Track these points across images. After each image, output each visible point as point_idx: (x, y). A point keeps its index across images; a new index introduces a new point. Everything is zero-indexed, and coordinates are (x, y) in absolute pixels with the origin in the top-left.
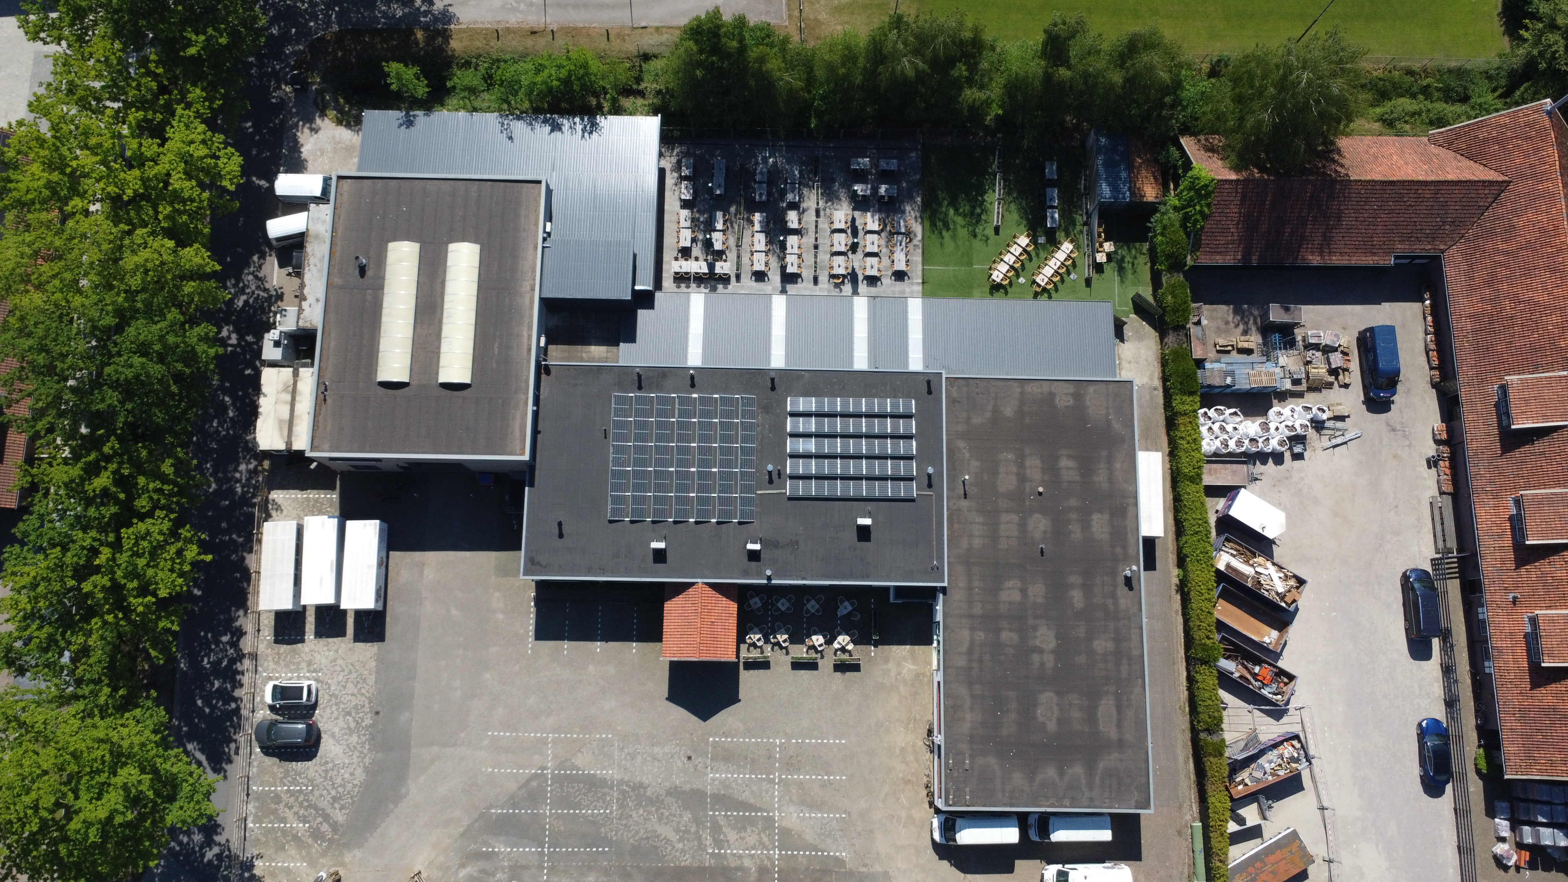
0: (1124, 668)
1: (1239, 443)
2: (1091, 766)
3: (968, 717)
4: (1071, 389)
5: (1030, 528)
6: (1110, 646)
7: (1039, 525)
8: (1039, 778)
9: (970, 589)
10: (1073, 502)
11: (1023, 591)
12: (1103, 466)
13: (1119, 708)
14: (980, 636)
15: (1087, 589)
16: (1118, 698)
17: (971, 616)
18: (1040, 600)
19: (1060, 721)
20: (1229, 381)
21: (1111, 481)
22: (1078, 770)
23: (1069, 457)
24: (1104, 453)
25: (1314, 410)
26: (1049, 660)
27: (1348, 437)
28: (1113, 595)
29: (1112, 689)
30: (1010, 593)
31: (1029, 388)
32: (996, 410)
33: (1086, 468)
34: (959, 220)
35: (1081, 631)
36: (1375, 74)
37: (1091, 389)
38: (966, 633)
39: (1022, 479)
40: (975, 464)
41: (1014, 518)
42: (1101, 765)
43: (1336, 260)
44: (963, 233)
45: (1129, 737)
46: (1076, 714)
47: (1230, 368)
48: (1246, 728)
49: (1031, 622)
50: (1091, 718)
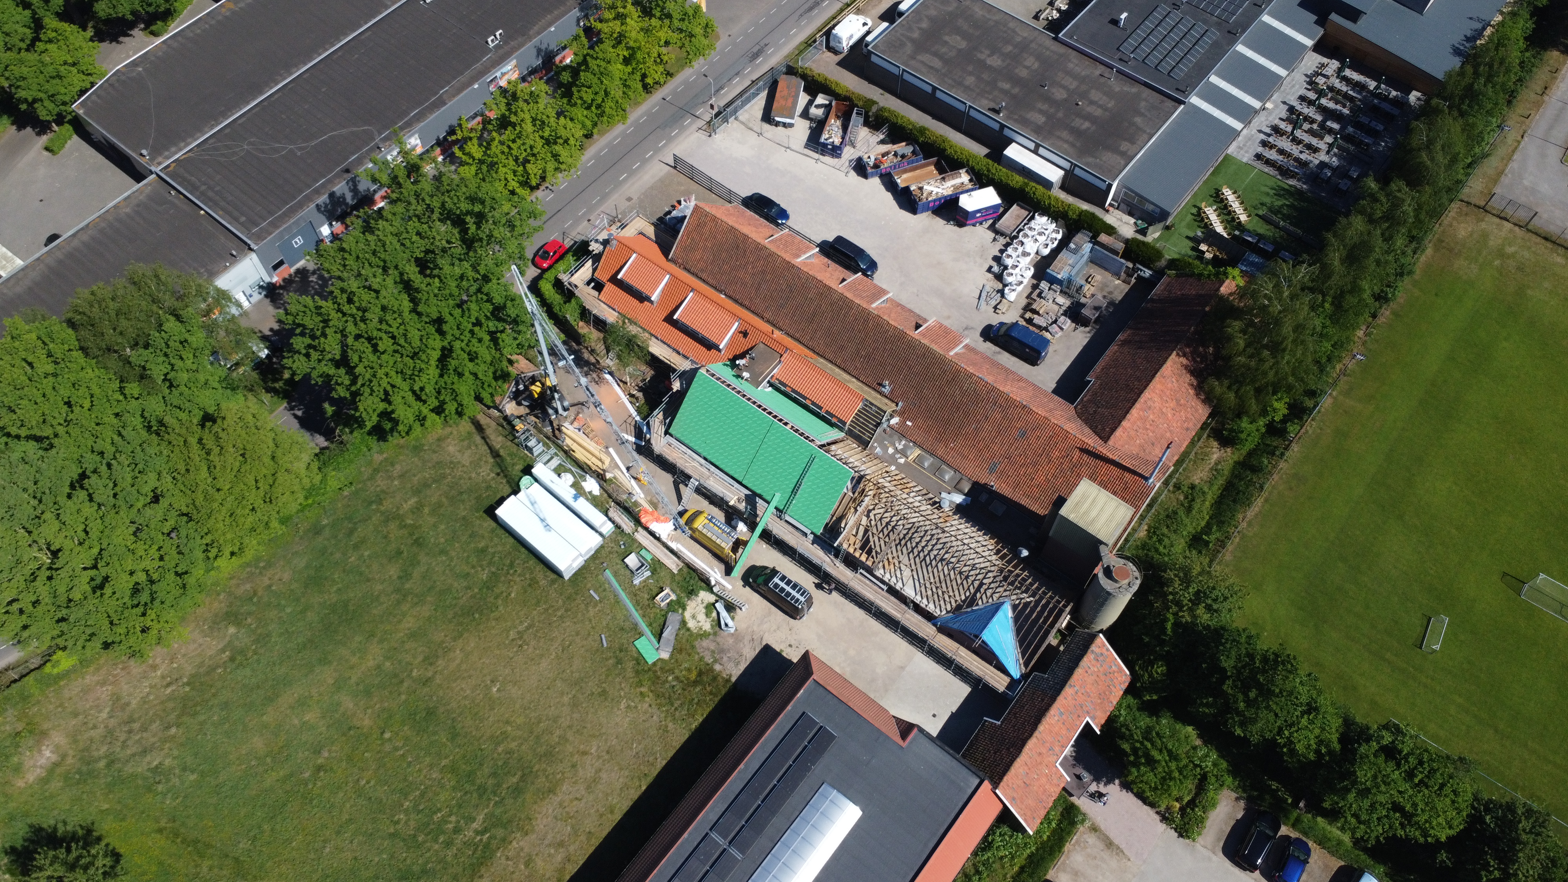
0: (950, 81)
1: (1026, 236)
2: (913, 41)
3: (981, 13)
4: (1131, 153)
5: (1061, 90)
6: (967, 83)
7: (1060, 94)
8: (926, 20)
9: (1048, 49)
10: (1060, 115)
11: (1028, 68)
12: (1071, 139)
13: (931, 68)
14: (1019, 39)
15: (1005, 92)
16: (937, 70)
17: (1032, 41)
18: (1017, 71)
19: (946, 43)
20: (1072, 246)
21: (1059, 138)
22: (916, 35)
23: (1088, 129)
24: (1078, 144)
25: (1017, 288)
26: (982, 57)
27: (983, 302)
28: (993, 100)
29: (945, 72)
30: (1031, 62)
31: (1145, 136)
32: (1142, 115)
33: (1075, 132)
34: (1280, 203)
35: (985, 76)
37: (1123, 162)
38: (1025, 35)
39: (1092, 103)
40: (1117, 89)
41: (1072, 87)
42: (909, 44)
43: (1113, 348)
44: (1267, 200)
45: (913, 62)
46: (944, 50)
47: (1079, 255)
48: (858, 145)
49: (1008, 61)
50: (936, 54)
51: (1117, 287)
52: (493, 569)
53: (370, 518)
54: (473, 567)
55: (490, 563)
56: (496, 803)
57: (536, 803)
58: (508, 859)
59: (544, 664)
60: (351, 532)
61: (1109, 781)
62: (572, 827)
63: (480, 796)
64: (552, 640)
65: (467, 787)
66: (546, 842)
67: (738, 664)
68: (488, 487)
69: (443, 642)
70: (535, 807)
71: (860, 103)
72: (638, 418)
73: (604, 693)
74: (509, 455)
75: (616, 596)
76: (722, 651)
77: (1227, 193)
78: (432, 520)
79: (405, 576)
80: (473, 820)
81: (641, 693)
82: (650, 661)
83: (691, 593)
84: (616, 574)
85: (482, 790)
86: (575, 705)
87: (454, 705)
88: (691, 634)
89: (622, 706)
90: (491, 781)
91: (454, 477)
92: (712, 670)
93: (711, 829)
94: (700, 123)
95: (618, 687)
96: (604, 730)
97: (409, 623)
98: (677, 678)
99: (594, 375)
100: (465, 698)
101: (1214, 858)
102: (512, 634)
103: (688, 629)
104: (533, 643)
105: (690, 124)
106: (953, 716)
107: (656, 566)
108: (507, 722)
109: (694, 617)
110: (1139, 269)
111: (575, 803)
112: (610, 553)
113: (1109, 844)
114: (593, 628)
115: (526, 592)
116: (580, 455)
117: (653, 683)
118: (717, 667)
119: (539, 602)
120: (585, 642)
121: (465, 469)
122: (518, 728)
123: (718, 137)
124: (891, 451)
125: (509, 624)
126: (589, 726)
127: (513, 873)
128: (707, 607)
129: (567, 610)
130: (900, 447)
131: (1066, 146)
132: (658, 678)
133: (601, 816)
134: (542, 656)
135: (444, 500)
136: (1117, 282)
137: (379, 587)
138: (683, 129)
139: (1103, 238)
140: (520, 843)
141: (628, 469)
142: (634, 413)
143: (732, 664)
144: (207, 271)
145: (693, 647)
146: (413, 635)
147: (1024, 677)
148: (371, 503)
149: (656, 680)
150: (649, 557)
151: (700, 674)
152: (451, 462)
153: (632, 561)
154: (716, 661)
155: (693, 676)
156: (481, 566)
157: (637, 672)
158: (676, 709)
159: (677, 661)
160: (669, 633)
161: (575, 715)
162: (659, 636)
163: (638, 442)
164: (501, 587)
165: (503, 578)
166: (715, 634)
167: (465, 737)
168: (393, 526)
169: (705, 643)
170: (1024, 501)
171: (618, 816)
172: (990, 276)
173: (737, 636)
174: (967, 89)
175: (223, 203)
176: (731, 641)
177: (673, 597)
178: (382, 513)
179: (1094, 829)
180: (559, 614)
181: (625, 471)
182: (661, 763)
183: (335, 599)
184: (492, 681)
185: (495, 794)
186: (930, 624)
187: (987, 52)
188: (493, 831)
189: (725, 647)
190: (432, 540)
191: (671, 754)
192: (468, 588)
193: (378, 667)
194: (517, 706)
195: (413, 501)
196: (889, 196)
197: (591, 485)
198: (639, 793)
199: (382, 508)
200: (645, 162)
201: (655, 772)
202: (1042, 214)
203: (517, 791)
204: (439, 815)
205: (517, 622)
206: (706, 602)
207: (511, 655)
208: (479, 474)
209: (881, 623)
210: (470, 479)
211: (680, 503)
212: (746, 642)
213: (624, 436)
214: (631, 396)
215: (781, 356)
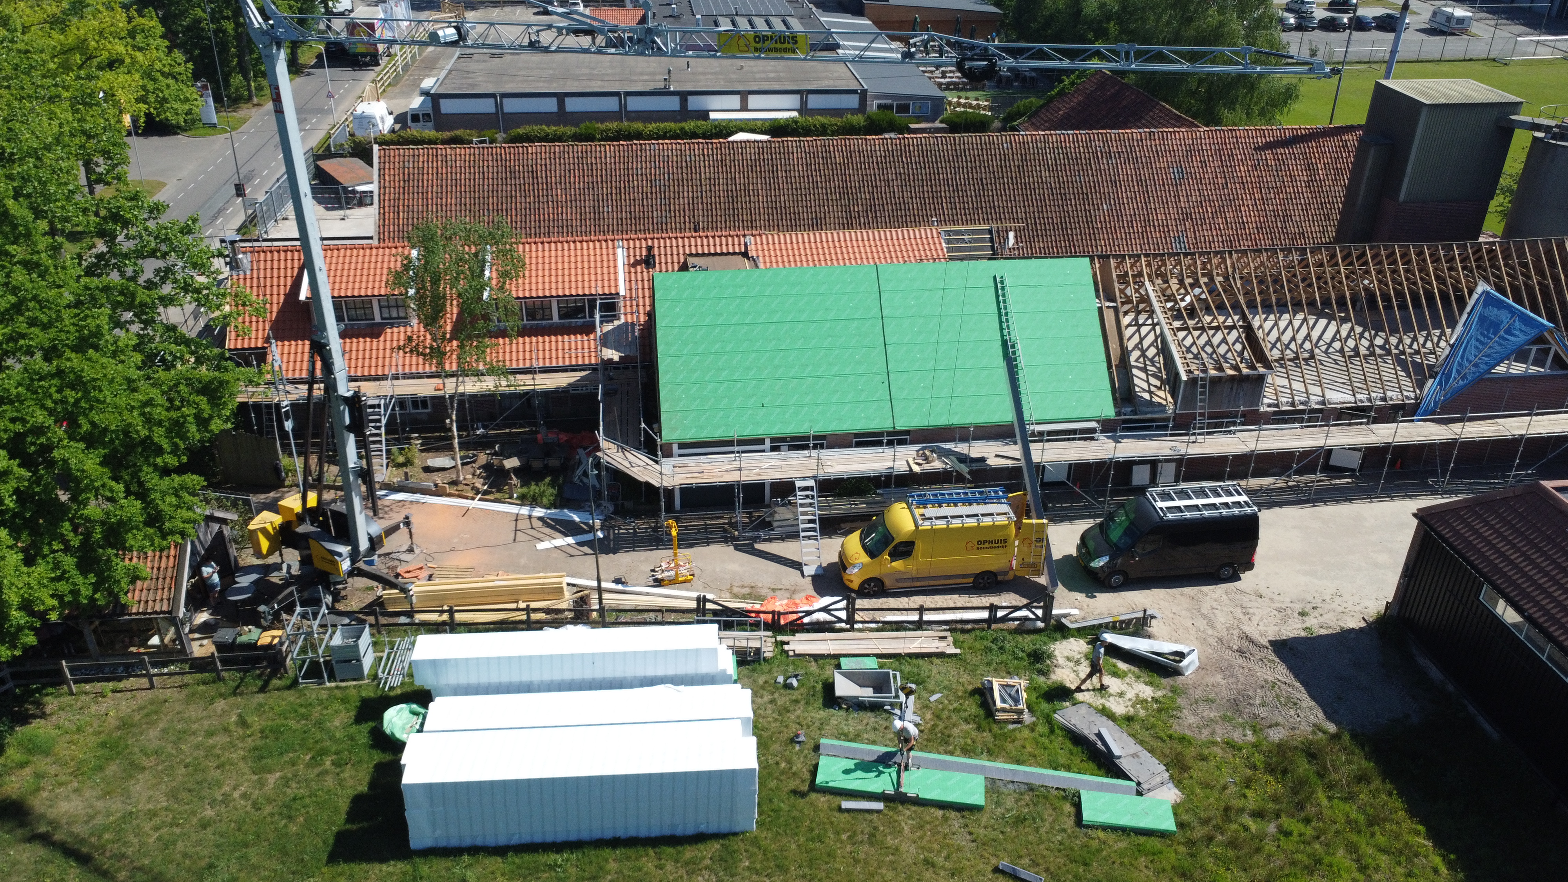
7: (711, 70)
13: (536, 87)
67: (1290, 702)
72: (539, 512)
76: (1235, 705)
82: (1168, 825)
83: (1037, 659)
88: (1147, 721)
92: (1281, 748)
98: (1258, 815)
103: (1129, 717)
107: (905, 666)
112: (781, 711)
114: (955, 872)
118: (1276, 735)
131: (775, 86)
132: (1232, 844)
141: (618, 581)
142: (525, 511)
143: (1285, 711)
145: (1186, 739)
149: (1236, 852)
150: (871, 664)
151: (1278, 772)
153: (849, 689)
154: (1256, 729)
155: (1276, 787)
159: (1205, 785)
162: (1107, 766)
163: (586, 537)
166: (1175, 686)
169: (1190, 718)
173: (1216, 659)
174: (602, 87)
176: (1219, 673)
177: (1022, 687)
181: (618, 585)
186: (1420, 424)
208: (226, 799)
209: (1338, 502)
210: (204, 825)
211: (797, 566)
212: (1240, 661)
213: (541, 546)
214: (486, 493)
215: (745, 254)
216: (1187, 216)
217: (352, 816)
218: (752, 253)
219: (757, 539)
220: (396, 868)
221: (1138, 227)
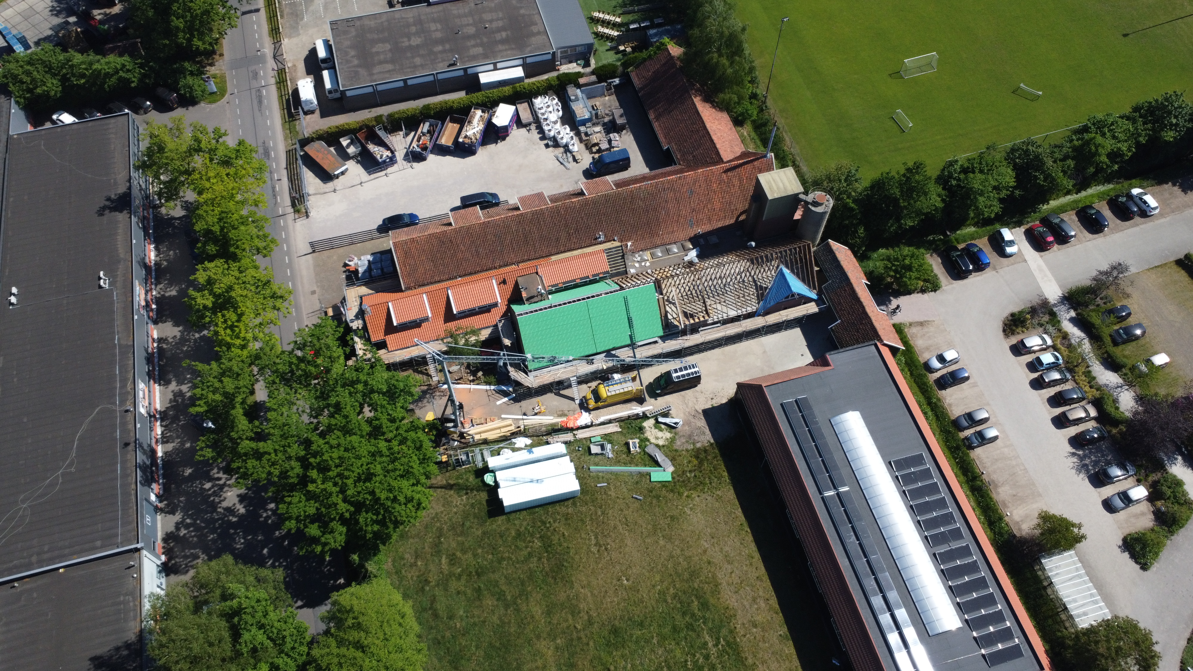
0: (409, 70)
1: (543, 114)
2: (358, 66)
3: (372, 23)
4: (542, 29)
5: (468, 27)
6: (419, 63)
7: (470, 30)
8: (349, 50)
9: (432, 13)
10: (485, 40)
11: (437, 30)
12: (507, 47)
13: (389, 71)
14: (411, 20)
15: (444, 52)
16: (394, 70)
17: (419, 16)
18: (434, 36)
19: (377, 52)
20: (573, 98)
21: (500, 51)
22: (356, 62)
23: (507, 35)
24: (513, 46)
25: (572, 142)
26: (407, 44)
27: (566, 164)
28: (443, 61)
29: (397, 67)
30: (434, 26)
31: (537, 16)
32: (520, 7)
33: (503, 42)
35: (422, 52)
36: (785, 148)
37: (545, 37)
38: (411, 15)
39: (491, 21)
40: (493, 5)
41: (471, 21)
42: (360, 70)
43: (656, 125)
45: (375, 77)
46: (382, 57)
47: (581, 99)
49: (422, 35)
50: (381, 63)
51: (609, 100)
52: (538, 536)
53: (434, 596)
54: (527, 547)
55: (532, 535)
56: (704, 623)
57: (719, 599)
58: (744, 636)
59: (629, 542)
60: (436, 616)
61: (890, 301)
62: (748, 586)
63: (694, 630)
64: (615, 528)
65: (682, 635)
66: (747, 607)
67: (704, 433)
68: (472, 505)
69: (568, 596)
70: (721, 600)
71: (374, 123)
72: (493, 387)
73: (672, 518)
74: (457, 479)
75: (612, 473)
76: (690, 436)
77: (596, 14)
78: (470, 555)
79: (500, 596)
80: (706, 643)
81: (687, 497)
82: (670, 479)
83: (641, 429)
84: (597, 465)
85: (690, 627)
86: (669, 539)
87: (618, 613)
88: (667, 447)
89: (689, 512)
90: (687, 619)
91: (446, 523)
92: (699, 449)
93: (821, 493)
94: (291, 216)
95: (674, 507)
96: (697, 532)
97: (537, 611)
98: (690, 471)
99: (438, 394)
100: (618, 604)
101: (954, 285)
102: (594, 549)
103: (663, 446)
104: (609, 541)
105: (285, 222)
106: (809, 346)
107: (607, 437)
108: (654, 586)
109: (657, 438)
110: (611, 83)
111: (733, 575)
112: (579, 458)
113: (921, 324)
114: (624, 499)
115: (569, 524)
116: (491, 436)
117: (685, 486)
118: (699, 445)
119: (582, 520)
120: (631, 510)
121: (445, 513)
122: (662, 582)
123: (312, 214)
124: (637, 265)
125: (585, 547)
126: (688, 539)
127: (755, 638)
128: (656, 427)
129: (601, 507)
130: (639, 259)
131: (509, 52)
132: (683, 481)
133: (751, 564)
134: (622, 540)
135: (459, 539)
136: (607, 98)
137: (495, 619)
138: (285, 228)
139: (582, 81)
140: (739, 623)
141: (525, 414)
142: (488, 387)
143: (702, 437)
144: (126, 594)
145: (676, 451)
146: (549, 613)
147: (819, 294)
148: (423, 590)
149: (685, 483)
150: (599, 439)
151: (697, 457)
152: (433, 518)
153: (595, 449)
154: (694, 444)
155: (696, 462)
156: (530, 542)
157: (672, 491)
158: (710, 483)
159: (679, 465)
160: (660, 457)
161: (676, 543)
162: (657, 464)
163: (511, 397)
164: (555, 539)
165: (549, 534)
166: (676, 434)
167: (646, 618)
168: (454, 585)
169: (678, 443)
170: (720, 224)
171: (757, 555)
172: (551, 149)
173: (687, 423)
174: (422, 66)
175: (67, 551)
176: (687, 428)
177: (637, 441)
178: (438, 585)
179: (911, 325)
180: (599, 513)
181: (525, 417)
182: (739, 512)
183: (482, 653)
184: (619, 580)
185: (697, 620)
186: (756, 318)
187: (405, 39)
188: (721, 634)
189: (689, 433)
190: (485, 563)
191: (737, 503)
192: (540, 559)
193: (557, 648)
194: (647, 574)
195: (444, 560)
196: (449, 158)
197: (521, 442)
198: (750, 535)
199: (433, 584)
200: (290, 265)
201: (743, 518)
202: (536, 97)
203: (705, 606)
204: (689, 663)
205: (587, 542)
206: (652, 426)
207: (608, 558)
208: (456, 506)
209: (731, 344)
210: (456, 513)
211: (573, 399)
212: (693, 420)
213: (499, 403)
214: (473, 381)
215: (537, 273)
216: (694, 210)
217: (488, 506)
218: (540, 274)
219: (560, 389)
220: (504, 517)
221: (675, 218)
